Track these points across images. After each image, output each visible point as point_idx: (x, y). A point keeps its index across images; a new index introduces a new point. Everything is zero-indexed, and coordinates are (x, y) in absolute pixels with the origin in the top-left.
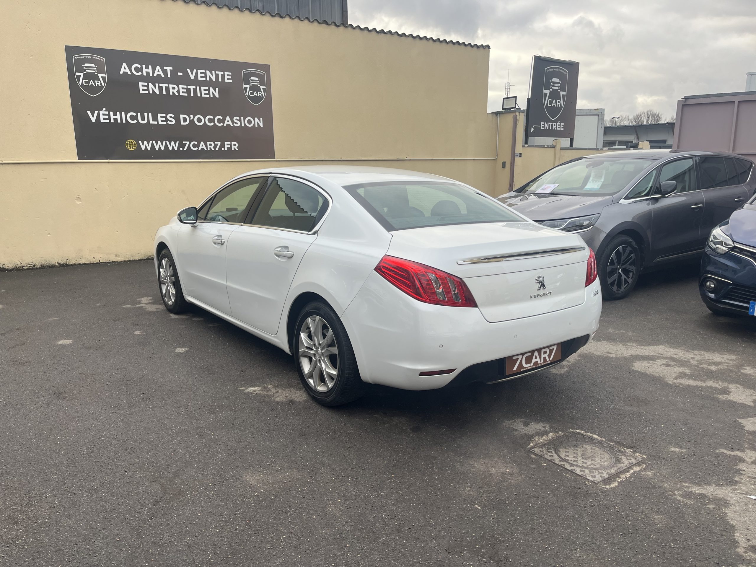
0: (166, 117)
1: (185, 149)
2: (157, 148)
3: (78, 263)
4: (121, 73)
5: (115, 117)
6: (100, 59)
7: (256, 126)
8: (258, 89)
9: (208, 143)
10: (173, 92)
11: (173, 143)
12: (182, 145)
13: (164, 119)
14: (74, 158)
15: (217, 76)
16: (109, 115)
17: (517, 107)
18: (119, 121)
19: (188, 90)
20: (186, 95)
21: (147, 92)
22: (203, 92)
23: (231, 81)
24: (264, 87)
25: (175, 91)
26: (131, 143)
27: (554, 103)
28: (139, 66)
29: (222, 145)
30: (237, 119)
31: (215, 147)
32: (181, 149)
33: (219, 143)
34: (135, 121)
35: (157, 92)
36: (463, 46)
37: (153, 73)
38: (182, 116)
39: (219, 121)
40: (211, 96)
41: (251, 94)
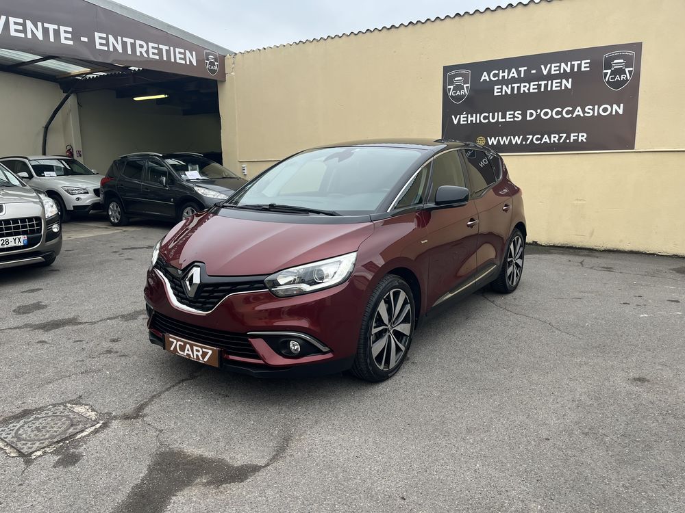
0: (514, 114)
1: (528, 143)
2: (502, 143)
4: (481, 81)
5: (472, 119)
6: (466, 72)
7: (614, 113)
8: (621, 72)
9: (553, 136)
10: (524, 90)
11: (517, 137)
12: (525, 139)
13: (512, 116)
15: (572, 66)
16: (467, 117)
18: (474, 122)
19: (539, 86)
20: (536, 91)
21: (500, 94)
22: (555, 85)
23: (588, 69)
24: (631, 69)
25: (526, 89)
26: (481, 140)
28: (497, 72)
29: (568, 137)
30: (589, 109)
31: (559, 140)
32: (524, 143)
33: (565, 135)
34: (487, 121)
35: (509, 92)
37: (508, 76)
38: (529, 112)
39: (568, 112)
40: (563, 88)
41: (612, 78)
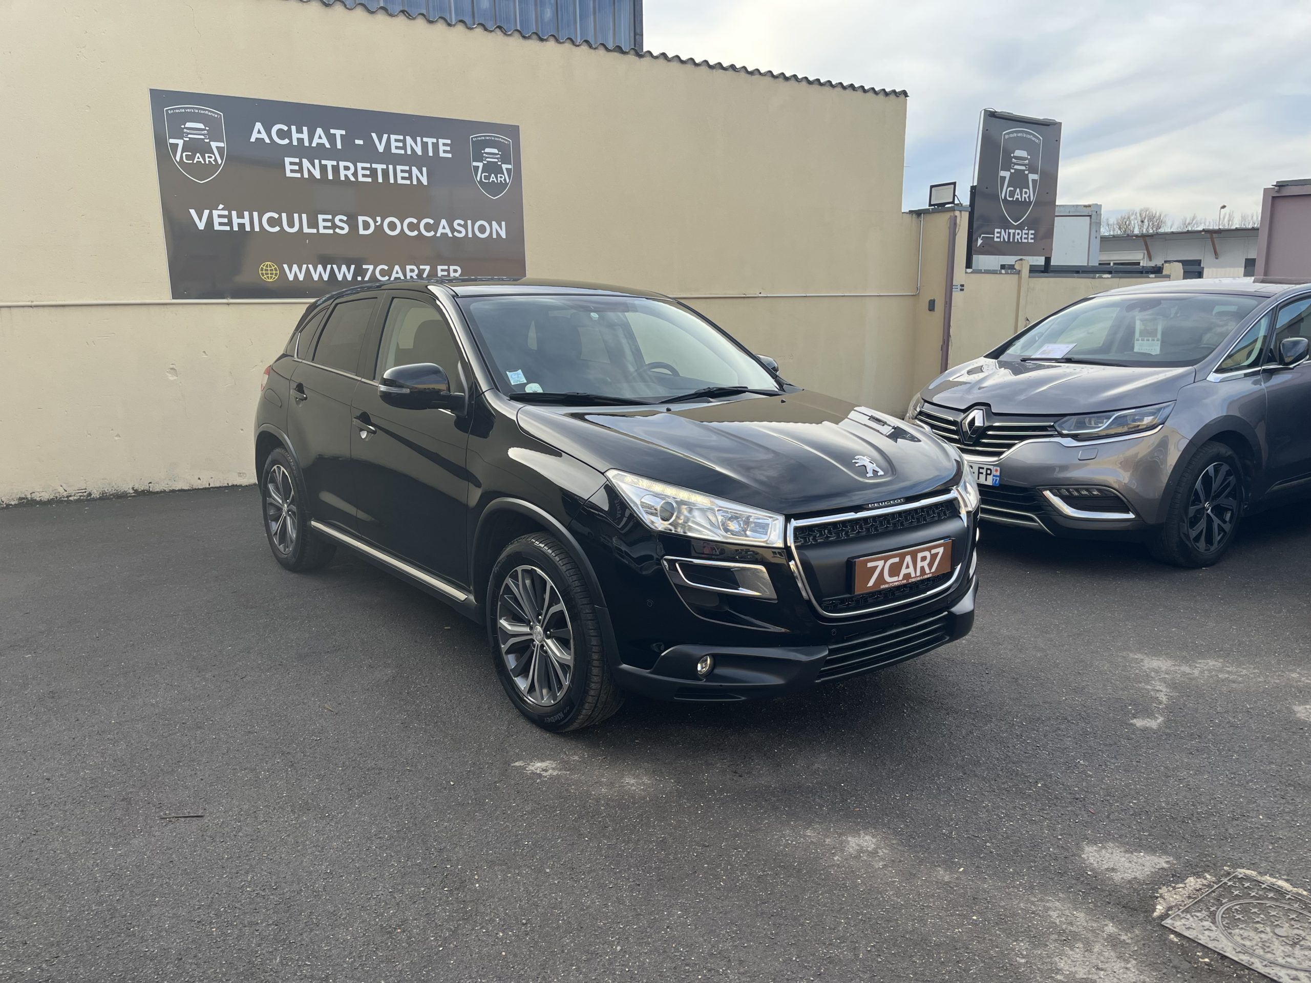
0: (332, 221)
1: (367, 279)
2: (316, 277)
3: (171, 489)
4: (253, 140)
5: (241, 221)
6: (213, 115)
7: (495, 236)
8: (497, 169)
9: (408, 267)
10: (346, 176)
11: (344, 268)
12: (360, 272)
13: (329, 224)
14: (167, 297)
15: (425, 146)
16: (229, 217)
17: (956, 202)
19: (374, 173)
20: (369, 180)
21: (299, 175)
22: (399, 175)
23: (450, 155)
24: (509, 166)
25: (349, 174)
26: (269, 269)
27: (1018, 195)
28: (286, 128)
29: (432, 272)
30: (459, 225)
31: (420, 275)
32: (359, 278)
33: (428, 268)
34: (277, 229)
35: (317, 175)
36: (860, 93)
37: (311, 141)
38: (361, 219)
39: (428, 227)
40: (415, 182)
41: (486, 178)
